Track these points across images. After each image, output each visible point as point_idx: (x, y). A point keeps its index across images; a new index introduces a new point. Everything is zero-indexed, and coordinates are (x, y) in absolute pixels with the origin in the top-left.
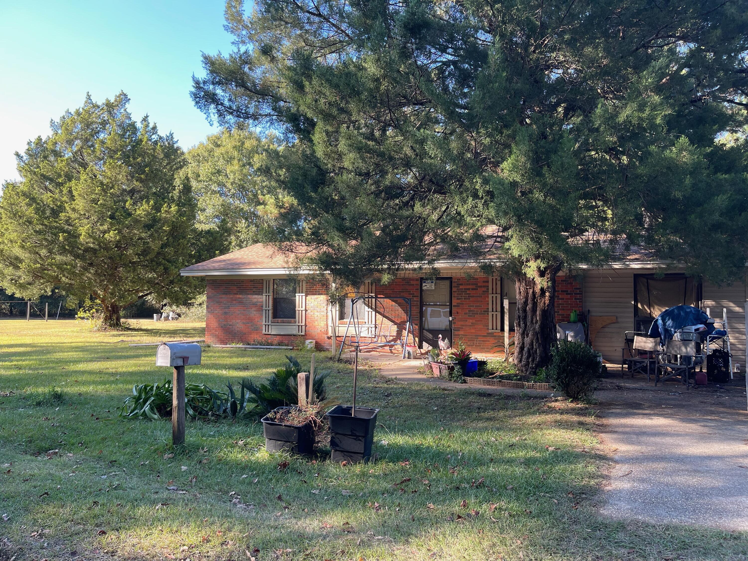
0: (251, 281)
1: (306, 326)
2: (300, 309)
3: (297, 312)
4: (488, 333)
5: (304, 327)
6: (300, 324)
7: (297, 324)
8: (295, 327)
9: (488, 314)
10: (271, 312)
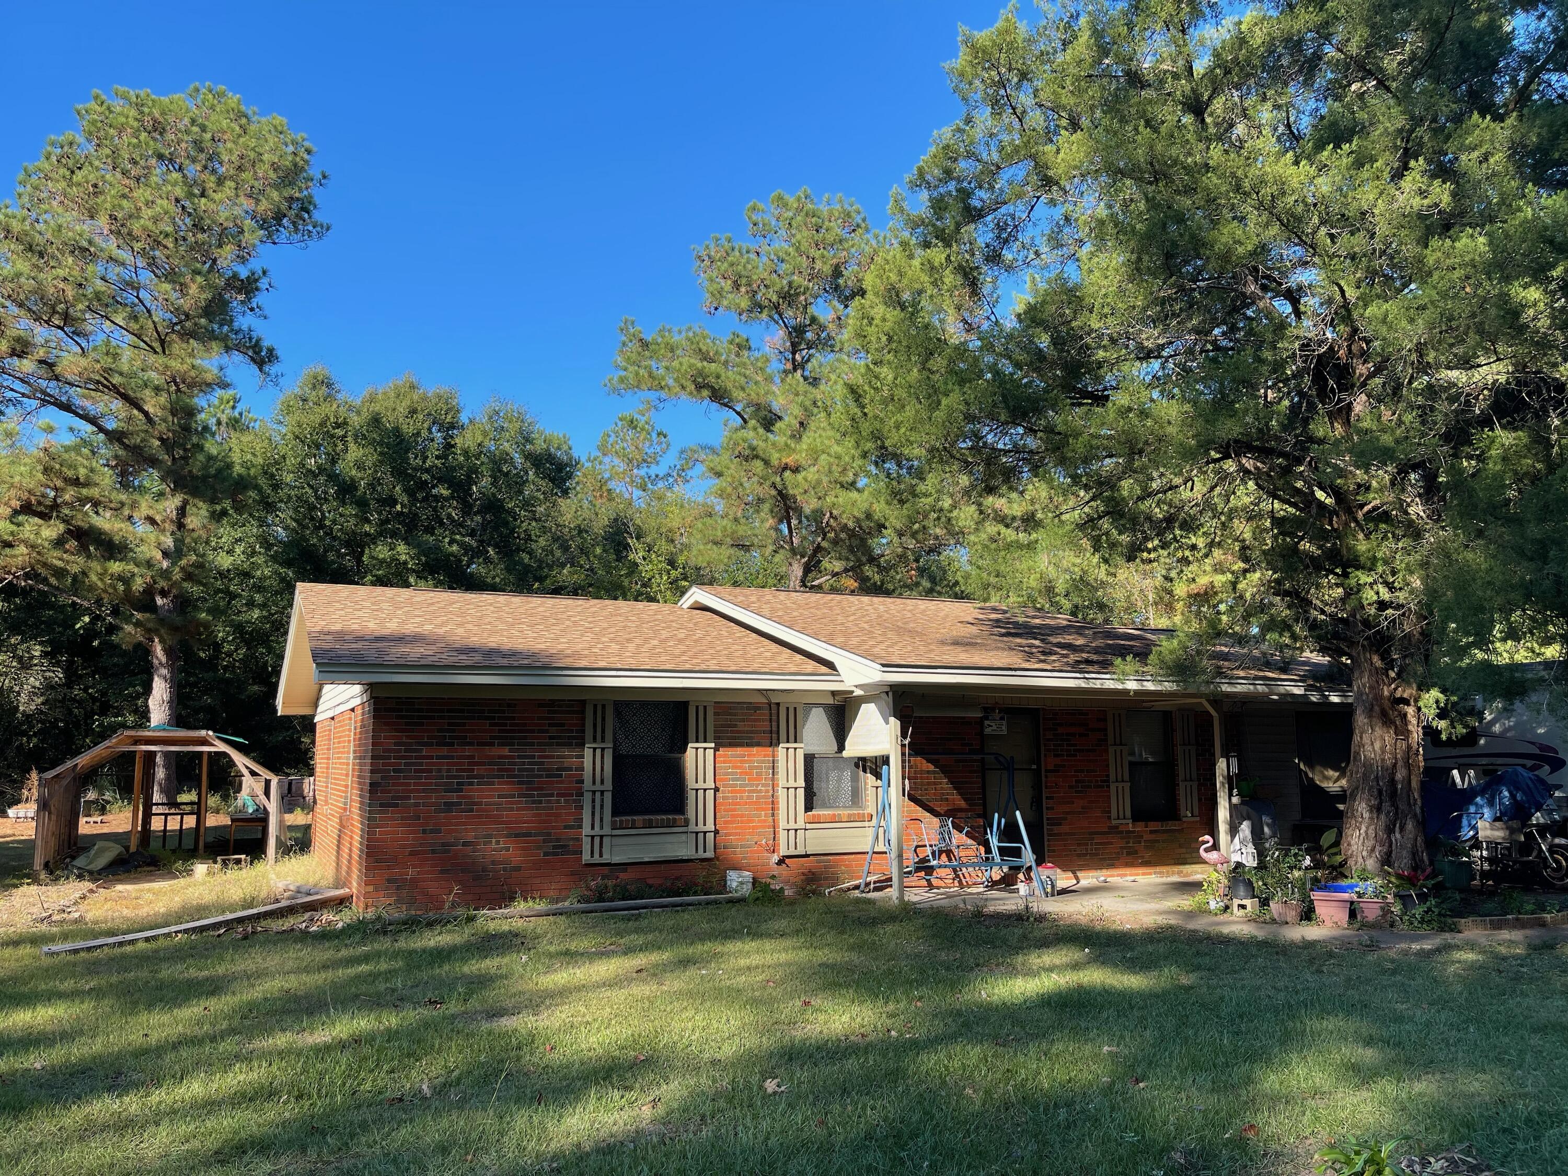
0: (541, 704)
1: (716, 832)
2: (701, 785)
3: (691, 795)
4: (1110, 828)
5: (710, 836)
6: (701, 827)
7: (692, 827)
8: (684, 837)
9: (1108, 786)
10: (608, 797)
